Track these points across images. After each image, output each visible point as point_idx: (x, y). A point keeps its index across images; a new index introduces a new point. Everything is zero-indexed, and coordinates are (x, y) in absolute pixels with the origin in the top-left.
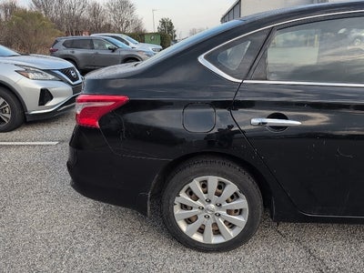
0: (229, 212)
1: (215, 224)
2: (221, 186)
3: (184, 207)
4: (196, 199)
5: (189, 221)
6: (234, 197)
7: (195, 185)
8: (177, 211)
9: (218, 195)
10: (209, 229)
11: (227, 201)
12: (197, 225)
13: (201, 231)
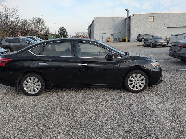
0: (37, 85)
1: (34, 89)
2: (34, 79)
3: (26, 85)
4: (29, 83)
5: (27, 88)
6: (38, 82)
7: (28, 79)
8: (24, 86)
9: (34, 81)
10: (32, 90)
11: (36, 83)
12: (29, 89)
13: (30, 91)
